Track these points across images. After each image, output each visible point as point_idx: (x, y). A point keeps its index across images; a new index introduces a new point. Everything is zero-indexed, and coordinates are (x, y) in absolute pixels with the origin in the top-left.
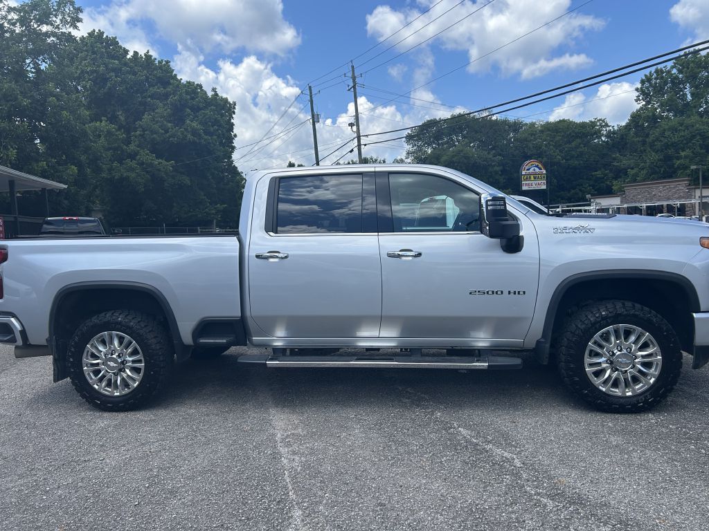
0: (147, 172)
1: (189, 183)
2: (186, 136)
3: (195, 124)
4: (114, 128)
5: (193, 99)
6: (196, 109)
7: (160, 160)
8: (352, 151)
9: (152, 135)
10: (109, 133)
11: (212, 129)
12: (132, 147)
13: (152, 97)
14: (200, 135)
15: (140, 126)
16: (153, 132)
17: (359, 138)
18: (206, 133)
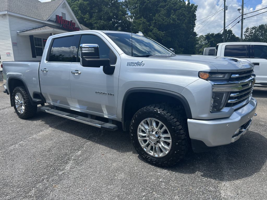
0: (156, 37)
1: (170, 40)
2: (170, 22)
3: (174, 17)
4: (145, 20)
5: (175, 6)
6: (175, 10)
7: (160, 32)
8: (239, 22)
9: (158, 22)
10: (144, 23)
11: (181, 18)
12: (151, 27)
13: (160, 7)
14: (175, 20)
15: (155, 19)
16: (159, 21)
17: (242, 15)
18: (178, 19)
